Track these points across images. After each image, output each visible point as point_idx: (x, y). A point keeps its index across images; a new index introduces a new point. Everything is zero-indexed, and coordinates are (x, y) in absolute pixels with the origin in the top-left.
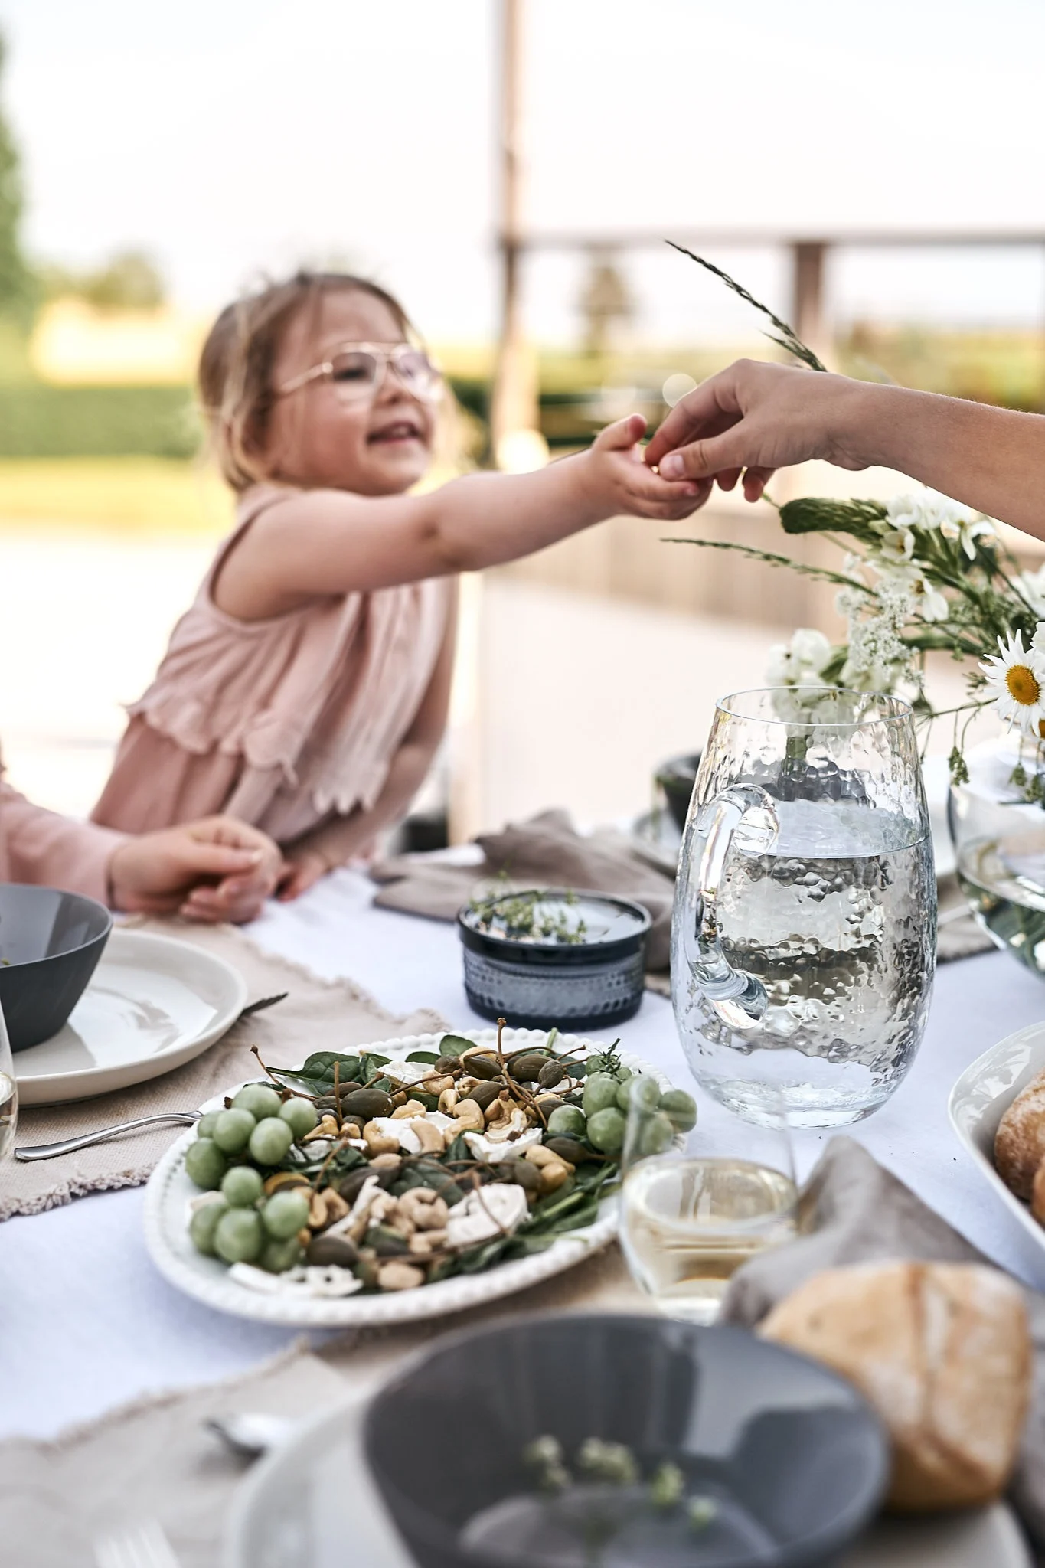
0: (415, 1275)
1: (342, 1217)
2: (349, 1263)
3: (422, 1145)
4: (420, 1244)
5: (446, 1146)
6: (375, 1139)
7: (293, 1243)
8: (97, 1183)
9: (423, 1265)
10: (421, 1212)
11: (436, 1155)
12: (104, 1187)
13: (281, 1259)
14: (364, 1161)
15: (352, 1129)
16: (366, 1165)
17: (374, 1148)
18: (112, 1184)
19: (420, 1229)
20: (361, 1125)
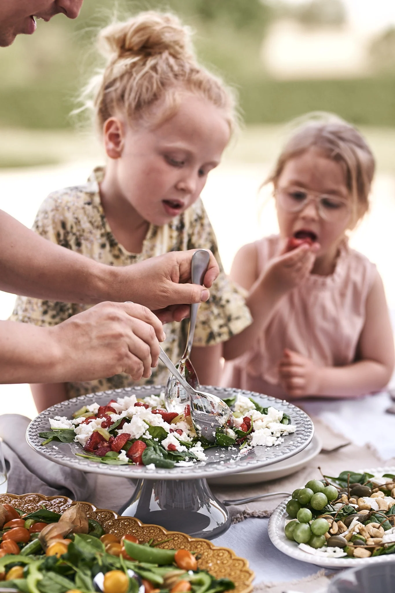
0: (368, 553)
1: (344, 532)
2: (343, 547)
3: (380, 508)
4: (371, 542)
5: (389, 509)
6: (361, 504)
7: (323, 537)
8: (254, 514)
9: (371, 549)
10: (373, 531)
11: (384, 512)
12: (257, 516)
13: (318, 543)
14: (356, 512)
15: (353, 500)
16: (356, 513)
17: (361, 508)
18: (260, 515)
19: (372, 537)
20: (357, 499)
